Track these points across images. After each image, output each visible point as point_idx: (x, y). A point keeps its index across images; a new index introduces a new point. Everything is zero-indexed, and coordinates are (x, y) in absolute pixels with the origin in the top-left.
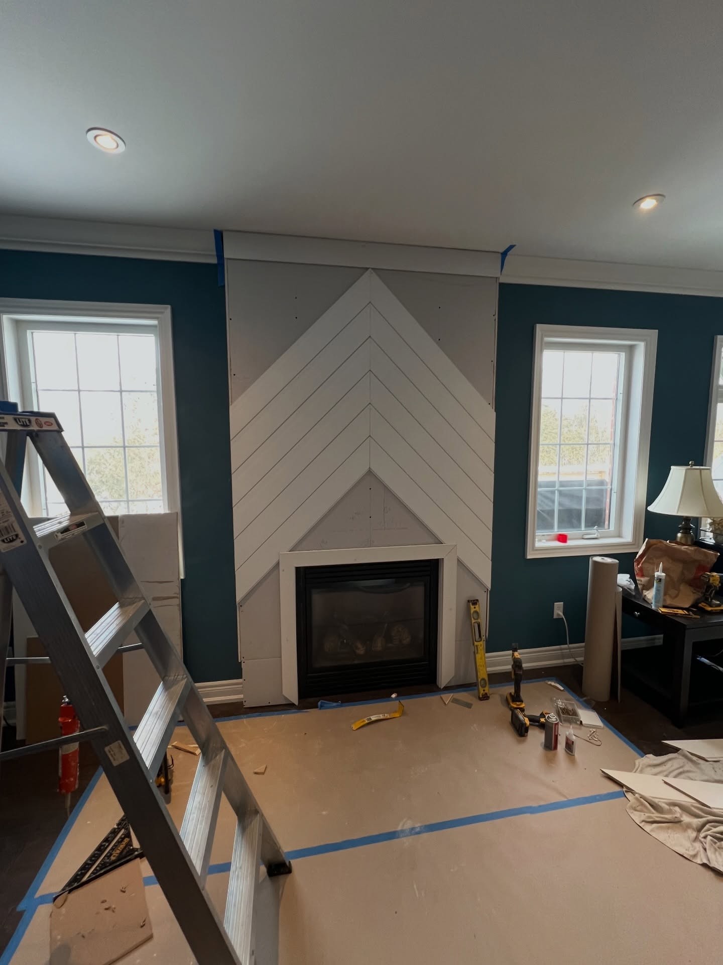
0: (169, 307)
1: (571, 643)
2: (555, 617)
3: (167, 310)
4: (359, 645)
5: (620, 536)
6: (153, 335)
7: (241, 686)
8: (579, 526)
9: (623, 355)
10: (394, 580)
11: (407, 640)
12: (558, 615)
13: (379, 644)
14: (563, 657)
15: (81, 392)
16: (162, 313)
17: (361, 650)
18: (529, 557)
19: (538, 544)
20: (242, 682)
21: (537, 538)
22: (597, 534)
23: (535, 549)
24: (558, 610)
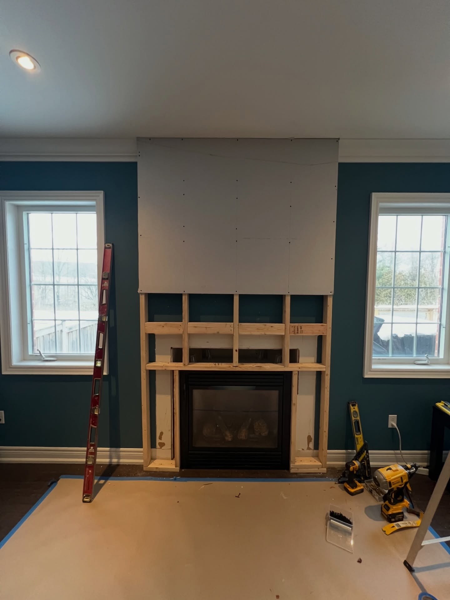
0: (102, 191)
1: (403, 449)
2: (390, 426)
3: (100, 194)
4: (228, 433)
6: (95, 212)
7: (142, 453)
8: (412, 354)
10: (255, 387)
11: (265, 433)
12: (392, 425)
13: (243, 434)
15: (54, 250)
16: (98, 196)
17: (229, 438)
18: (366, 376)
19: (374, 367)
20: (142, 450)
21: (373, 361)
22: (427, 361)
23: (372, 370)
24: (393, 421)
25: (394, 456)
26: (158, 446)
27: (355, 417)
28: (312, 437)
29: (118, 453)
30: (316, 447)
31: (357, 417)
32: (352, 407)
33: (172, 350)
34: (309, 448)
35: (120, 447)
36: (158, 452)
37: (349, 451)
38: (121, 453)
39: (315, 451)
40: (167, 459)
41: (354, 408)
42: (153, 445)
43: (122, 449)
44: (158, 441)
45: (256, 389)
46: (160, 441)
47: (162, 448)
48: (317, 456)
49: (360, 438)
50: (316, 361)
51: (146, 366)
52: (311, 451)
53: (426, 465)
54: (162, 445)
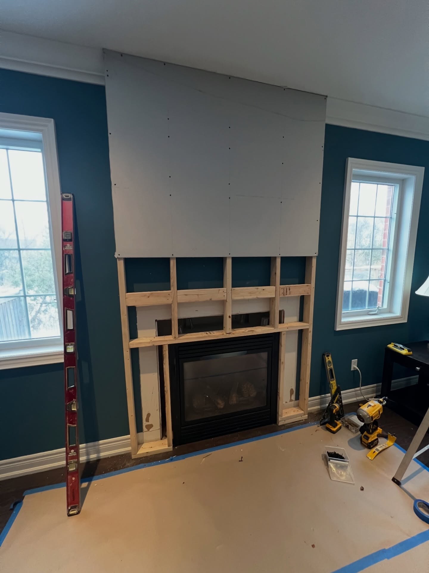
0: (52, 120)
1: (361, 386)
2: (352, 369)
3: (50, 122)
4: (220, 402)
5: (390, 312)
6: (40, 150)
7: (130, 440)
8: (365, 306)
9: (398, 186)
10: (246, 352)
11: (253, 394)
12: (354, 368)
13: (234, 399)
14: (357, 396)
16: (45, 126)
17: (221, 404)
18: (338, 329)
19: (344, 320)
20: (130, 437)
21: (343, 315)
22: (377, 311)
23: (341, 323)
24: (354, 365)
25: (354, 393)
26: (145, 429)
27: (329, 366)
28: (294, 390)
29: (97, 447)
30: (297, 398)
31: (330, 366)
32: (327, 358)
33: (157, 322)
34: (291, 400)
35: (99, 440)
36: (146, 435)
37: (322, 395)
38: (101, 446)
39: (297, 401)
40: (156, 440)
41: (328, 358)
42: (139, 429)
43: (101, 442)
44: (145, 423)
45: (247, 354)
46: (148, 423)
47: (150, 430)
48: (298, 406)
49: (334, 383)
50: (298, 320)
51: (128, 344)
52: (292, 402)
53: (375, 395)
54: (149, 427)
